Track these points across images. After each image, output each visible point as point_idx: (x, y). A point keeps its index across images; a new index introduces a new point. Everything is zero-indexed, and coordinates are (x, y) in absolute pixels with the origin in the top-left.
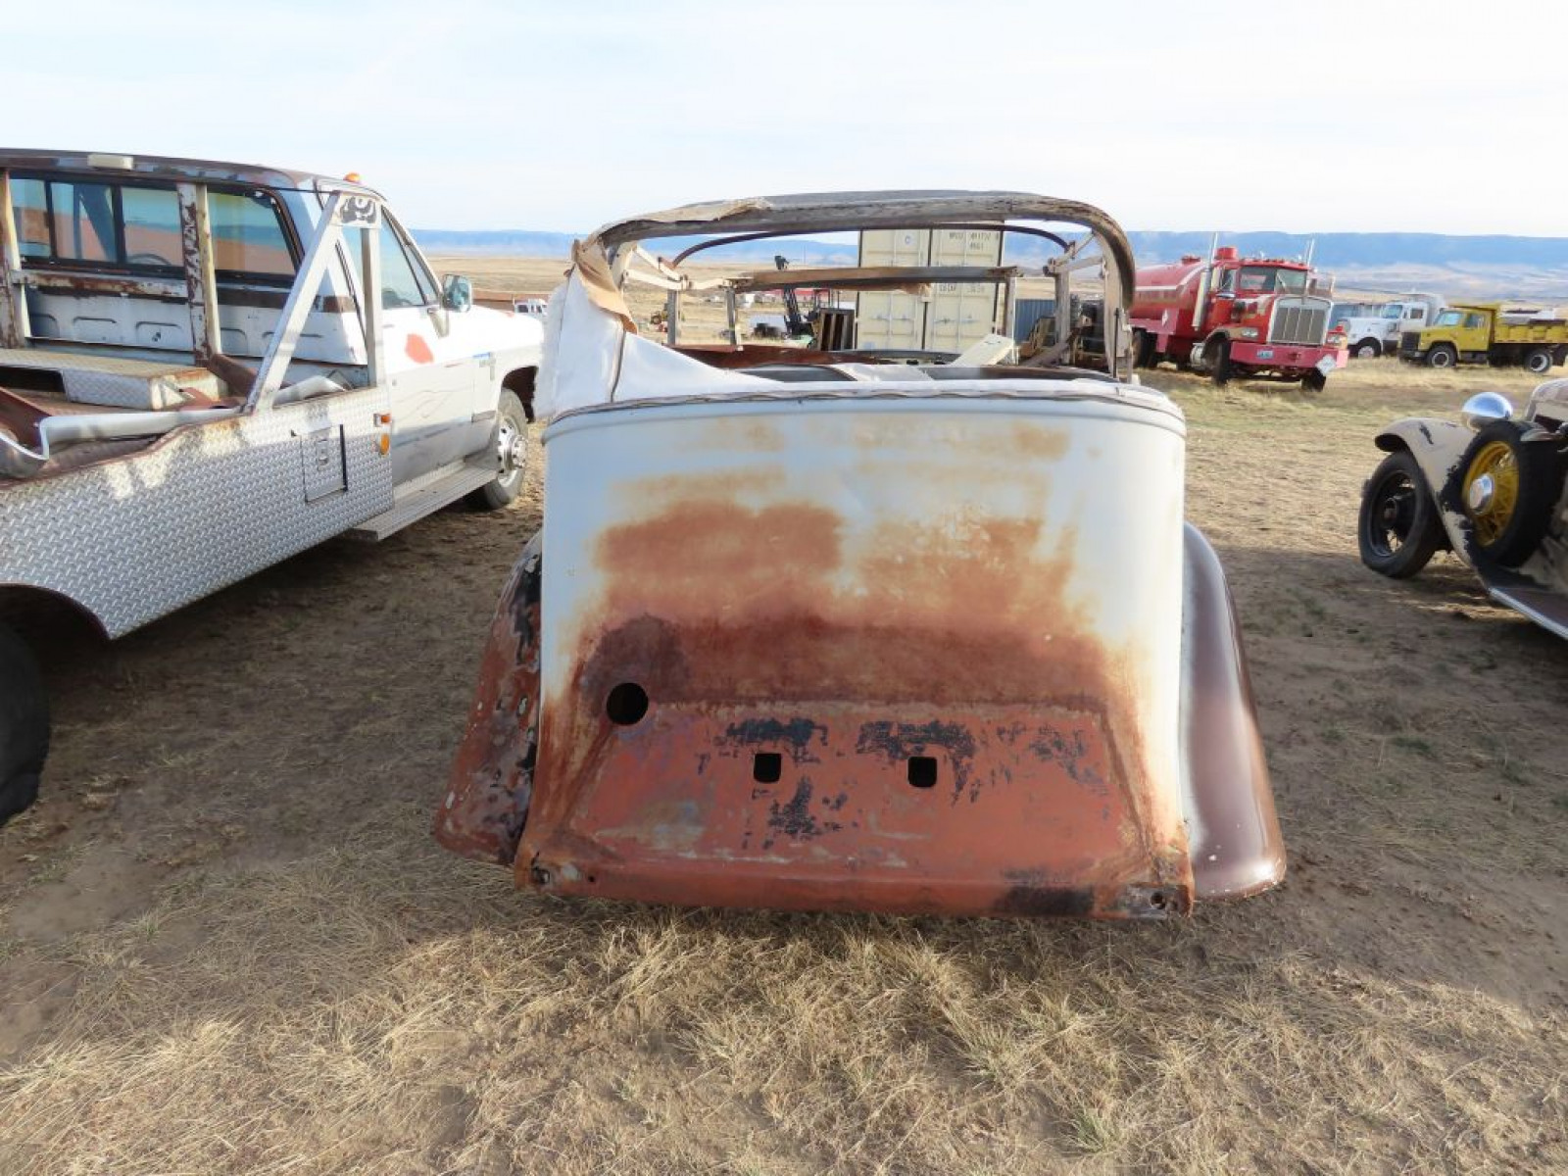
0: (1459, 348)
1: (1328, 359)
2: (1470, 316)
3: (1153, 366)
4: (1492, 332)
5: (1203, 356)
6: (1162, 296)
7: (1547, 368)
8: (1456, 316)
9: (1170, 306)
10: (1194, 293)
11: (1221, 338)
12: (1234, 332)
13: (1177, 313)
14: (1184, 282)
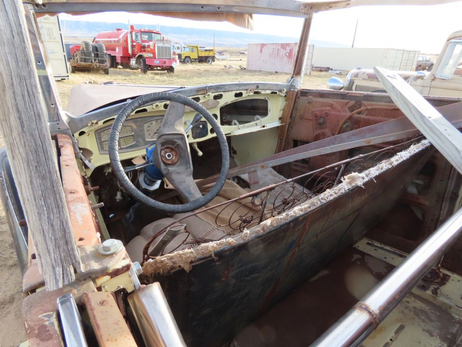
0: (191, 58)
1: (174, 63)
2: (192, 49)
3: (116, 67)
4: (198, 53)
5: (136, 63)
6: (113, 42)
7: (211, 63)
8: (188, 49)
9: (118, 46)
10: (126, 41)
11: (140, 57)
12: (145, 55)
13: (122, 48)
14: (121, 37)
